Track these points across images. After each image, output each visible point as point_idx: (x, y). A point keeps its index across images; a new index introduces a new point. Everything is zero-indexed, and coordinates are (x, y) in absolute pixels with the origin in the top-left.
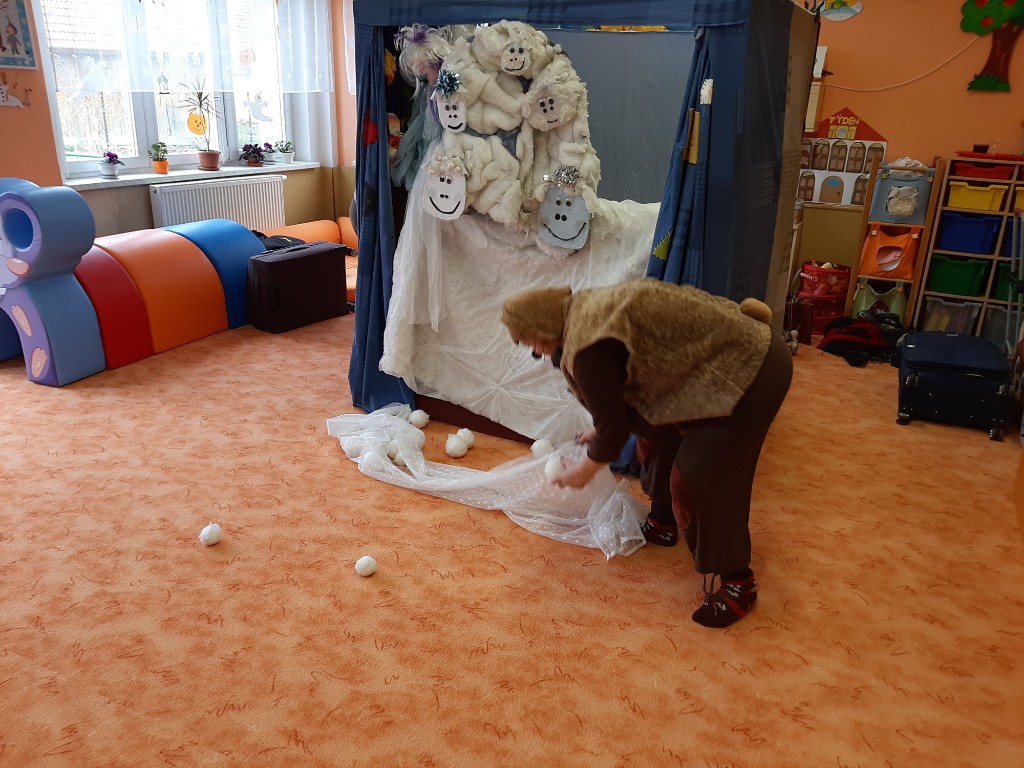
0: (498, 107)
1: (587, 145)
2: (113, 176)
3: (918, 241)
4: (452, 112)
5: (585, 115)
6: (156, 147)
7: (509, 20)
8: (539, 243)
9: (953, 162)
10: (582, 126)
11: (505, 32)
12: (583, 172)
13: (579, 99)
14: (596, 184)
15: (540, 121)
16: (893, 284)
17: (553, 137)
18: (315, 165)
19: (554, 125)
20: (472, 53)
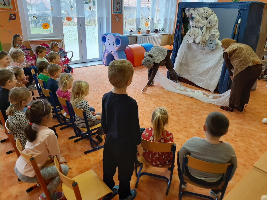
0: (201, 23)
1: (217, 30)
2: (131, 34)
4: (193, 24)
5: (217, 24)
6: (139, 29)
7: (205, 7)
8: (206, 48)
10: (217, 27)
11: (204, 9)
12: (216, 35)
13: (216, 22)
14: (218, 37)
15: (209, 25)
17: (211, 28)
18: (169, 33)
19: (211, 26)
20: (198, 13)
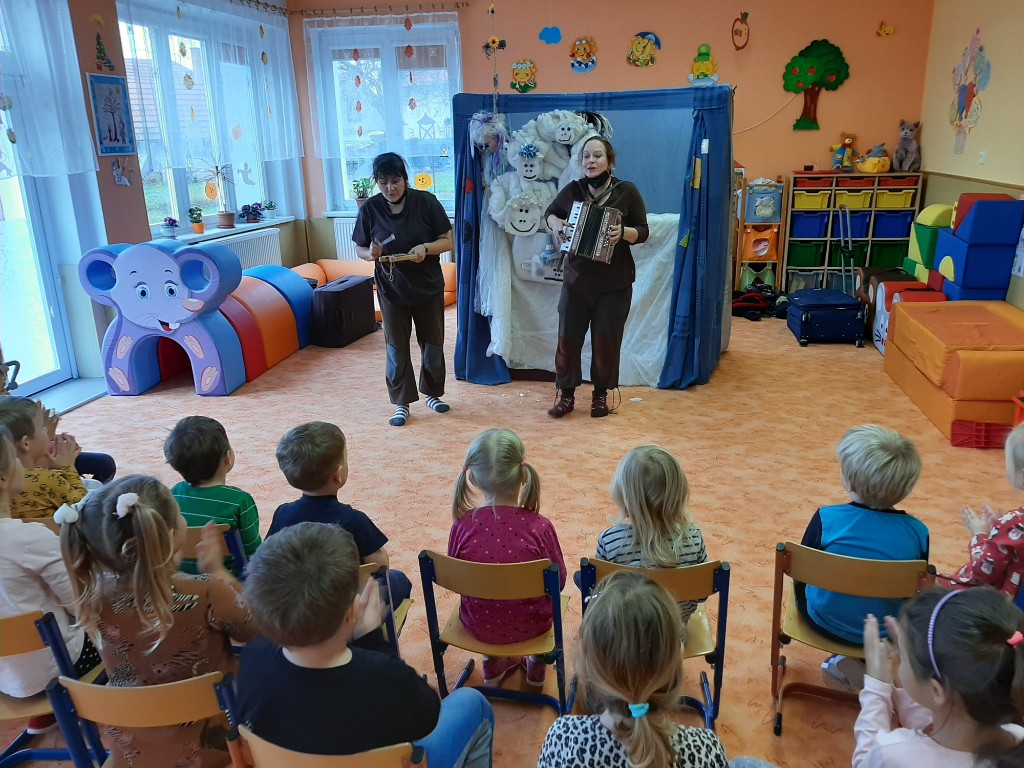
2: (173, 237)
3: (778, 233)
4: (529, 168)
6: (193, 212)
9: (795, 178)
11: (557, 117)
16: (765, 265)
18: (291, 218)
